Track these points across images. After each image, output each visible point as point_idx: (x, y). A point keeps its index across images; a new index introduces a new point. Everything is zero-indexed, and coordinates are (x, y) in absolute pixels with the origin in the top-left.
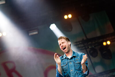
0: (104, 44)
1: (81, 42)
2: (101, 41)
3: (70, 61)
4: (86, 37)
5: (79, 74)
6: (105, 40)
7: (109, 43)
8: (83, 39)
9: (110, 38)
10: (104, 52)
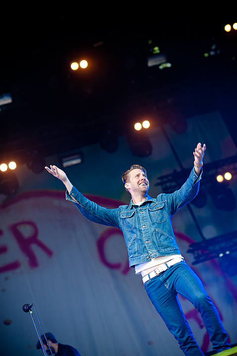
0: (220, 179)
1: (170, 178)
2: (211, 173)
3: (141, 208)
4: (181, 165)
5: (160, 234)
6: (220, 170)
7: (228, 176)
8: (175, 171)
9: (232, 166)
10: (219, 197)
